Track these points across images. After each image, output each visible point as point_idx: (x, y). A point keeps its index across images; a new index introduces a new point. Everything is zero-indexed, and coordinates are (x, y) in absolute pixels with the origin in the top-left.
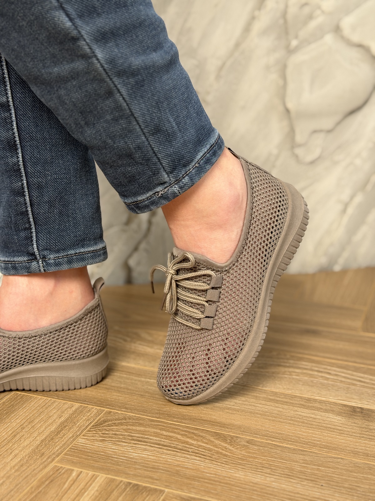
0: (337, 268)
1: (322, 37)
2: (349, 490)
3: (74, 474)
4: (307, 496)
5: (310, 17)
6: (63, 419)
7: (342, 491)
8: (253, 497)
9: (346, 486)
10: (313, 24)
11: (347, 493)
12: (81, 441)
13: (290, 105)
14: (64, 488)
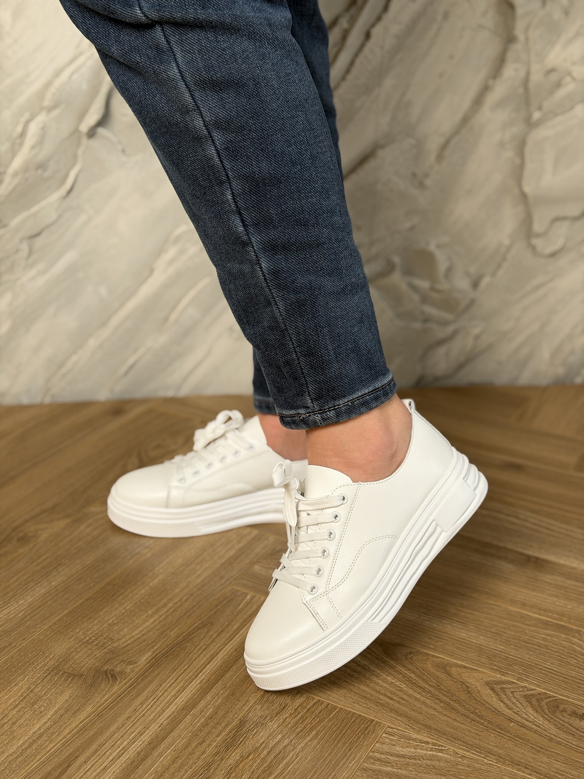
0: (578, 380)
1: (572, 108)
2: (494, 635)
3: (248, 597)
4: (453, 636)
5: (558, 85)
6: (241, 545)
7: (487, 635)
8: (404, 632)
9: (493, 630)
10: (561, 93)
11: (491, 636)
12: (257, 568)
13: (527, 189)
14: (239, 609)
